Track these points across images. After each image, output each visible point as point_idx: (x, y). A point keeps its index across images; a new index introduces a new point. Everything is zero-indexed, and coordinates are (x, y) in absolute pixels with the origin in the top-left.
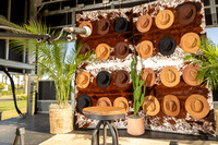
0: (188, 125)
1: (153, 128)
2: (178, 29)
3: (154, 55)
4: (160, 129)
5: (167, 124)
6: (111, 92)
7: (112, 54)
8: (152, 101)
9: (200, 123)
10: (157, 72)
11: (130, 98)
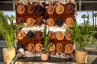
0: (65, 55)
1: (52, 56)
2: (65, 15)
3: (54, 26)
4: (54, 56)
5: (57, 55)
6: (34, 41)
7: (35, 23)
8: (52, 45)
9: (70, 54)
10: (55, 33)
11: (43, 44)
